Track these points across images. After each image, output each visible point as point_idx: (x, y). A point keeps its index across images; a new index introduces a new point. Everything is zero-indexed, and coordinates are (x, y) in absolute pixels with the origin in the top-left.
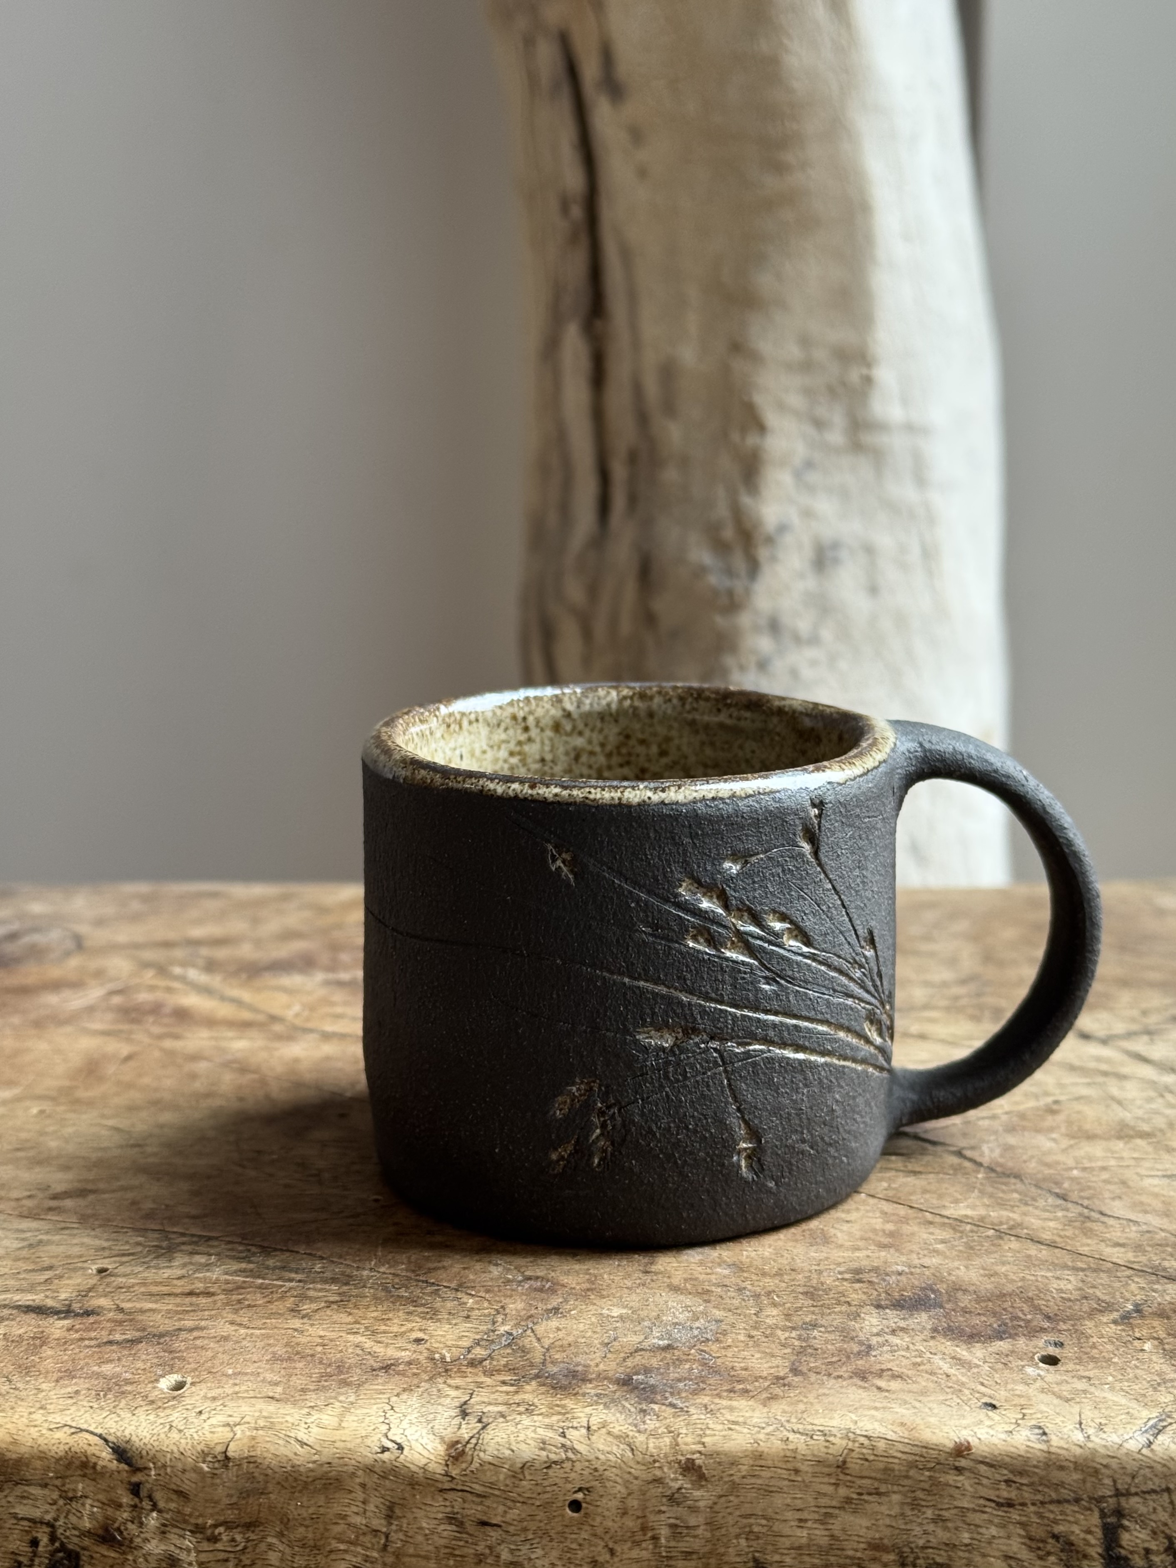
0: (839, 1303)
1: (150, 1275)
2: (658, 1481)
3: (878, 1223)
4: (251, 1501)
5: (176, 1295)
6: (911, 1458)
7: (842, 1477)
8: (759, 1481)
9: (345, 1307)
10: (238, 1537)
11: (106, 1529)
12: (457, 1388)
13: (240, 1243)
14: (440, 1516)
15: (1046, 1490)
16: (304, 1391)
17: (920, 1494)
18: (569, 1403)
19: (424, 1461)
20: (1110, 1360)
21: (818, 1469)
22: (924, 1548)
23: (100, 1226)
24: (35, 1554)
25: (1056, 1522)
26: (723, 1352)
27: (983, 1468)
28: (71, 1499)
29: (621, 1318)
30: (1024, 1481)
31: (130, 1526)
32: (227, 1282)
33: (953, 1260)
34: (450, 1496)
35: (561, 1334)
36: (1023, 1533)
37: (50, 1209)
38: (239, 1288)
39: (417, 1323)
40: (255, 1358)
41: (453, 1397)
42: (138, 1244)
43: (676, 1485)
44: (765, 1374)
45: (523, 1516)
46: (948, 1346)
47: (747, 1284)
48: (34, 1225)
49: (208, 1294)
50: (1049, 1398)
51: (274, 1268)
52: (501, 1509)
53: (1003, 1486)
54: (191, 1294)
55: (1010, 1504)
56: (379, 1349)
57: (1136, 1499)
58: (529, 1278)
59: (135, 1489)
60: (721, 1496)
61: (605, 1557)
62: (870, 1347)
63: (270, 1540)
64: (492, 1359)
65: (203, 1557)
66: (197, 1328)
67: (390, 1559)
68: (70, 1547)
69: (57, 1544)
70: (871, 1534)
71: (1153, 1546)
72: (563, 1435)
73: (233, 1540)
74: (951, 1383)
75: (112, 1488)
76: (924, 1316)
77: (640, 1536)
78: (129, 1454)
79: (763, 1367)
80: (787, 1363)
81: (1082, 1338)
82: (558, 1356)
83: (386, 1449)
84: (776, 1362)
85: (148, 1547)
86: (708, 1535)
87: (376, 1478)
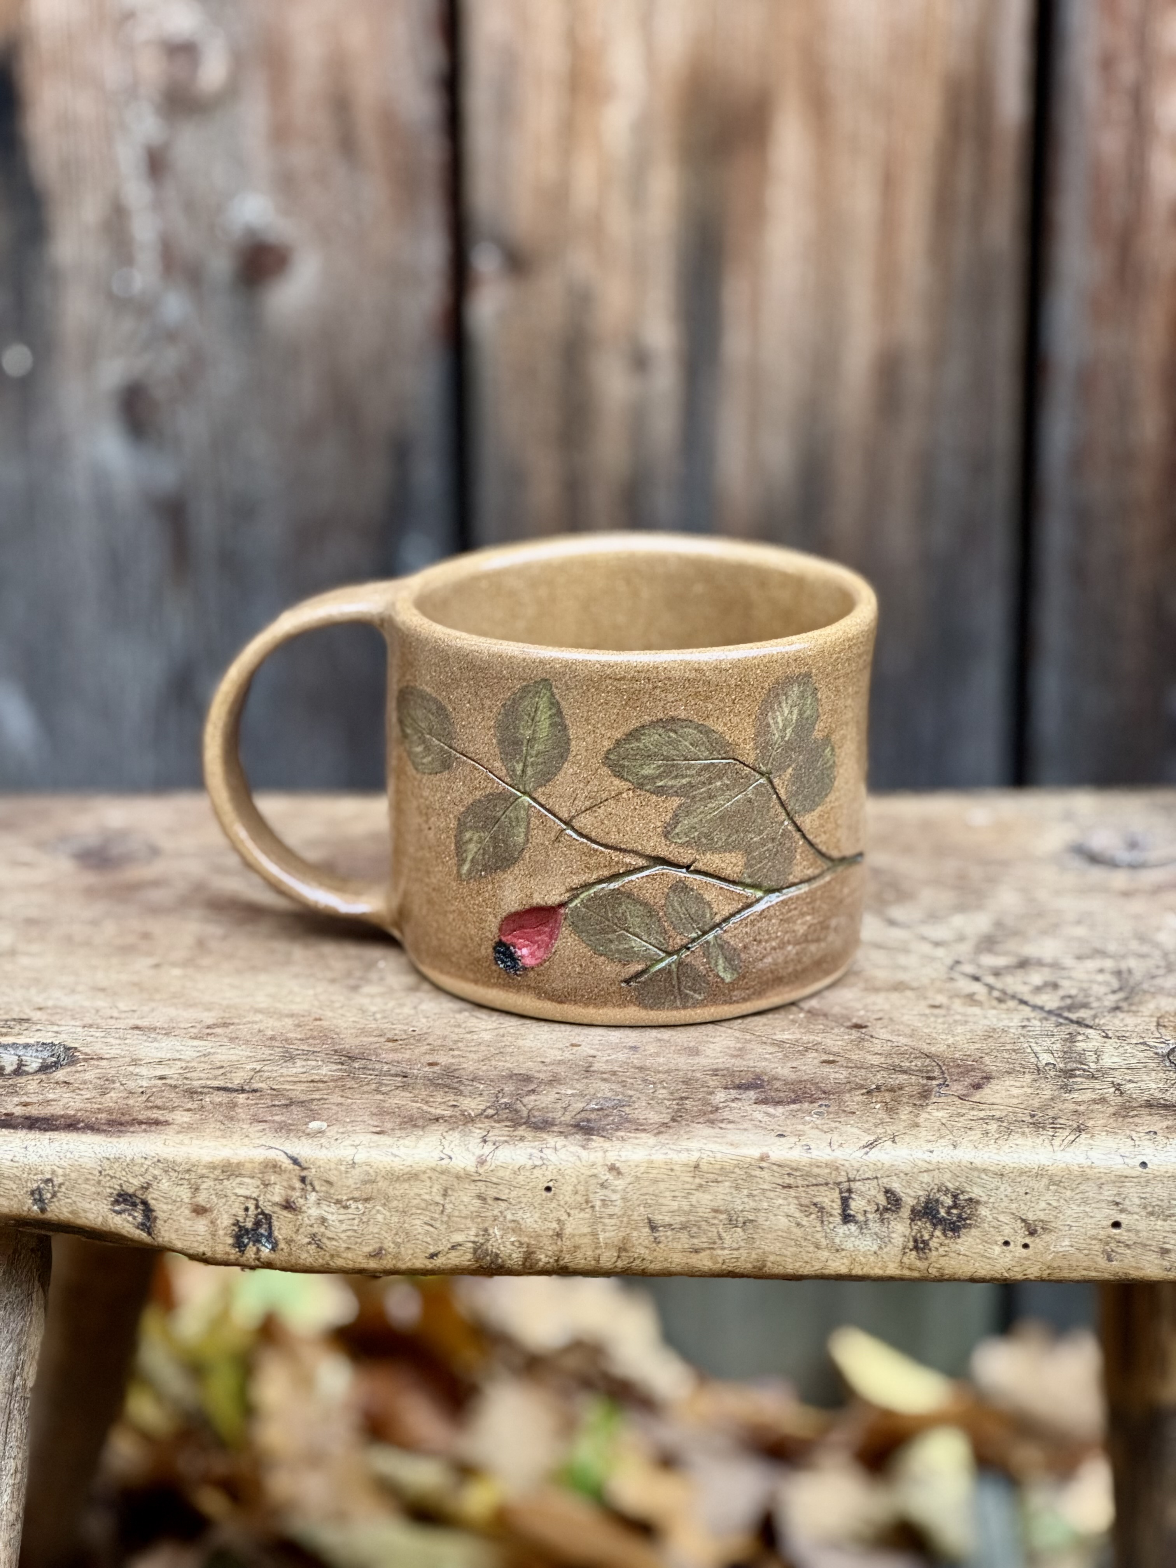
0: (703, 1086)
1: (284, 1071)
2: (595, 1176)
3: (732, 1044)
4: (367, 1186)
5: (304, 1082)
6: (736, 1162)
7: (697, 1173)
8: (651, 1176)
9: (407, 1089)
10: (360, 1206)
11: (287, 1201)
12: (480, 1128)
13: (334, 1055)
14: (473, 1195)
15: (810, 1179)
16: (393, 1129)
17: (740, 1182)
18: (544, 1136)
19: (463, 1166)
20: (854, 1113)
21: (684, 1169)
22: (742, 1211)
23: (243, 1044)
24: (247, 1216)
25: (815, 1196)
26: (632, 1112)
27: (775, 1168)
28: (267, 1185)
29: (573, 1095)
31: (300, 1200)
32: (332, 1076)
33: (775, 1062)
34: (479, 1184)
35: (537, 1103)
36: (796, 1202)
37: (208, 1034)
38: (340, 1079)
39: (451, 1097)
40: (361, 1114)
41: (478, 1133)
42: (271, 1054)
43: (605, 1178)
44: (656, 1121)
45: (520, 1194)
46: (764, 1107)
47: (648, 1077)
48: (202, 1043)
49: (324, 1082)
50: (816, 1131)
51: (359, 1069)
52: (507, 1191)
53: (786, 1177)
54: (312, 1081)
55: (790, 1187)
56: (432, 1110)
57: (860, 1183)
58: (516, 1074)
59: (303, 1180)
60: (630, 1184)
61: (564, 1217)
62: (718, 1108)
63: (378, 1208)
64: (499, 1115)
65: (341, 1217)
66: (322, 1099)
67: (445, 1219)
68: (267, 1212)
69: (259, 1210)
70: (713, 1204)
71: (868, 1209)
72: (541, 1151)
73: (357, 1208)
74: (761, 1125)
75: (290, 1179)
76: (752, 1092)
77: (584, 1206)
78: (300, 1160)
79: (654, 1117)
80: (669, 1116)
81: (841, 1102)
82: (536, 1113)
83: (442, 1159)
84: (662, 1116)
85: (310, 1212)
86: (622, 1205)
87: (437, 1174)
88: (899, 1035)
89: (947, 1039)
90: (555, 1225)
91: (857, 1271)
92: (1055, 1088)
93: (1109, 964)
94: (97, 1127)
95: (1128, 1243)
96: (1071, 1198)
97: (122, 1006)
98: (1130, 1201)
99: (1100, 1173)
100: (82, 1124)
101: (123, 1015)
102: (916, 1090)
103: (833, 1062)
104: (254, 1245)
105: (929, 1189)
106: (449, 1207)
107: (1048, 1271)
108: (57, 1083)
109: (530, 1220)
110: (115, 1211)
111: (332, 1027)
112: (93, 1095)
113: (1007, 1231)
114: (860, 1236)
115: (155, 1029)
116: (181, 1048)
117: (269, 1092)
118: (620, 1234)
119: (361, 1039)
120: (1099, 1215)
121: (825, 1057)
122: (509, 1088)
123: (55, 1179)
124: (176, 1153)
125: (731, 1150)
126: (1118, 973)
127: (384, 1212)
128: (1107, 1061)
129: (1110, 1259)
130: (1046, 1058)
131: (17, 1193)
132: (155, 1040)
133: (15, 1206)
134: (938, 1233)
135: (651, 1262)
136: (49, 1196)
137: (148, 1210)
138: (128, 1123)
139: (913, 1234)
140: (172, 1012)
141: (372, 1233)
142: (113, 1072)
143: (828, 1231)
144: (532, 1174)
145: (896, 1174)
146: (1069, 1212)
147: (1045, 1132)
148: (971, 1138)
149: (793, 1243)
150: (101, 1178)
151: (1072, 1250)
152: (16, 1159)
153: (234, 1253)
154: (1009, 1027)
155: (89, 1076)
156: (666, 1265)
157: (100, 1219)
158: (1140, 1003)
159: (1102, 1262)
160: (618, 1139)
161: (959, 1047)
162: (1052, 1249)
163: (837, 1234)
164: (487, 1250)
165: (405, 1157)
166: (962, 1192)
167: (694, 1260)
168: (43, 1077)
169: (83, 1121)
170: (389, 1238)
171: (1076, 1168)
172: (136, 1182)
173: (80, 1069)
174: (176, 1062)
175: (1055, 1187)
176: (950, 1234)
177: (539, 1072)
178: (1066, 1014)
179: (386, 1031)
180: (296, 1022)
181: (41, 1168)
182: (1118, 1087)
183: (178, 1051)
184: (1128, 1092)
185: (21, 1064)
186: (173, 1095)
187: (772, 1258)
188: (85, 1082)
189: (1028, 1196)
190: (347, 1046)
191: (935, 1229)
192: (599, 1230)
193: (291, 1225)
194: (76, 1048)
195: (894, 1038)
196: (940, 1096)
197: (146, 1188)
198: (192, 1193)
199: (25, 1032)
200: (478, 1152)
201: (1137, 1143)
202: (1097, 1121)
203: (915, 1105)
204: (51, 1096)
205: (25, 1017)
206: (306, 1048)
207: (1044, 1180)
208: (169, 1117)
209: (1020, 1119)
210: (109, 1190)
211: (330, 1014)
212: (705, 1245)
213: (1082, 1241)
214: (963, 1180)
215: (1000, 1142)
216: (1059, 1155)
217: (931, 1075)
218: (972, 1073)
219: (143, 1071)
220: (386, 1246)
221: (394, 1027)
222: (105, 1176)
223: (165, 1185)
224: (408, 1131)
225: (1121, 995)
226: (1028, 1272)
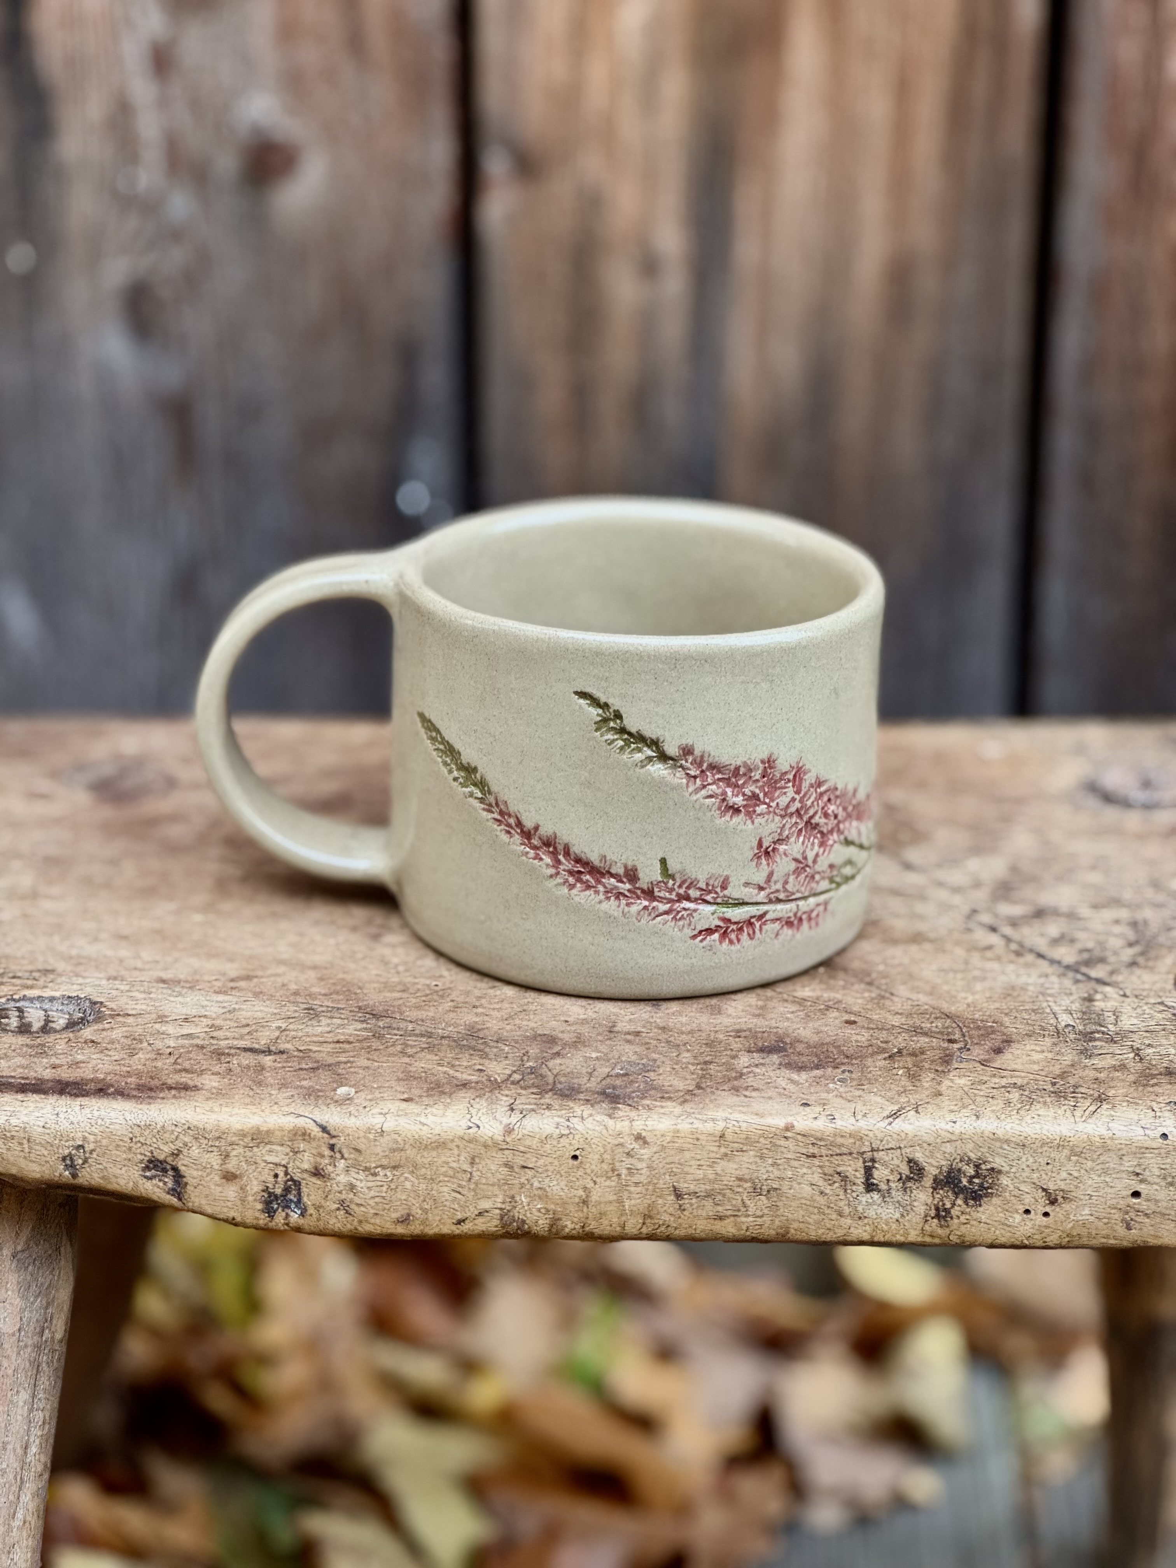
0: (726, 1050)
1: (309, 1030)
2: (621, 1145)
3: (754, 1001)
4: (396, 1154)
5: (330, 1043)
6: (761, 1132)
7: (722, 1142)
8: (677, 1145)
9: (432, 1051)
10: (389, 1174)
11: (316, 1168)
12: (507, 1096)
13: (358, 1012)
14: (500, 1163)
15: (834, 1149)
16: (420, 1096)
17: (765, 1151)
18: (571, 1104)
19: (490, 1135)
20: (876, 1080)
21: (709, 1138)
22: (766, 1180)
23: (268, 999)
24: (276, 1182)
25: (838, 1165)
26: (657, 1077)
27: (799, 1137)
28: (296, 1152)
29: (597, 1058)
30: (822, 1143)
31: (328, 1167)
32: (358, 1035)
33: (797, 1023)
34: (506, 1152)
35: (563, 1067)
36: (820, 1171)
37: (232, 988)
38: (365, 1039)
39: (476, 1060)
40: (388, 1079)
41: (505, 1101)
42: (296, 1011)
43: (632, 1147)
44: (681, 1088)
45: (547, 1163)
46: (786, 1073)
47: (672, 1039)
48: (227, 998)
49: (349, 1043)
50: (839, 1100)
51: (384, 1028)
52: (534, 1159)
53: (810, 1146)
54: (338, 1042)
55: (815, 1157)
56: (458, 1075)
57: (883, 1153)
58: (540, 1035)
59: (332, 1147)
60: (656, 1153)
61: (590, 1185)
62: (742, 1075)
63: (406, 1175)
64: (525, 1081)
65: (370, 1184)
66: (349, 1062)
67: (472, 1186)
68: (296, 1178)
69: (289, 1177)
70: (738, 1172)
71: (891, 1178)
72: (568, 1120)
73: (386, 1175)
74: (786, 1093)
75: (319, 1146)
76: (775, 1056)
77: (610, 1174)
78: (329, 1128)
79: (680, 1085)
80: (694, 1083)
81: (863, 1068)
82: (563, 1079)
83: (470, 1128)
84: (688, 1082)
85: (338, 1178)
86: (648, 1173)
87: (464, 1142)
88: (919, 993)
89: (966, 998)
90: (581, 1192)
91: (879, 1238)
92: (1074, 1052)
93: (1124, 914)
94: (126, 1092)
95: (1148, 1212)
96: (1092, 1169)
97: (146, 955)
98: (1150, 1171)
99: (1121, 1144)
100: (112, 1090)
101: (147, 967)
102: (938, 1054)
103: (854, 1022)
104: (283, 1211)
105: (952, 1159)
106: (476, 1174)
107: (1067, 1239)
108: (85, 1042)
109: (557, 1188)
110: (146, 1177)
111: (356, 981)
112: (121, 1056)
113: (1028, 1199)
114: (883, 1204)
115: (179, 982)
116: (206, 1003)
117: (296, 1053)
118: (645, 1201)
119: (383, 994)
120: (1119, 1185)
121: (846, 1017)
122: (534, 1051)
123: (86, 1146)
124: (206, 1120)
125: (757, 1120)
126: (1134, 924)
127: (412, 1179)
128: (1126, 1023)
129: (1129, 1228)
130: (1065, 1019)
131: (48, 1159)
132: (180, 994)
133: (47, 1172)
134: (959, 1202)
135: (676, 1229)
136: (80, 1162)
137: (178, 1176)
138: (157, 1088)
139: (936, 1202)
140: (195, 963)
141: (400, 1200)
142: (139, 1030)
143: (851, 1199)
144: (559, 1142)
145: (919, 1145)
146: (1090, 1182)
147: (1066, 1102)
148: (994, 1108)
149: (816, 1211)
150: (131, 1145)
151: (1092, 1219)
152: (48, 1126)
153: (263, 1219)
154: (1028, 984)
155: (117, 1034)
156: (691, 1231)
157: (131, 1183)
158: (1157, 958)
159: (1121, 1231)
160: (644, 1108)
161: (979, 1007)
162: (1072, 1217)
163: (860, 1202)
164: (513, 1216)
165: (433, 1126)
166: (985, 1162)
167: (718, 1227)
168: (71, 1035)
169: (112, 1086)
170: (417, 1205)
171: (1097, 1139)
172: (166, 1149)
173: (107, 1026)
174: (202, 1019)
175: (1077, 1158)
176: (971, 1202)
177: (562, 1032)
178: (1084, 969)
179: (408, 985)
180: (319, 975)
181: (72, 1135)
182: (1137, 1052)
183: (203, 1006)
184: (1148, 1058)
185: (48, 1021)
186: (201, 1057)
187: (795, 1225)
188: (112, 1042)
189: (1049, 1167)
190: (371, 1003)
191: (957, 1198)
192: (625, 1197)
193: (320, 1192)
194: (101, 1003)
195: (914, 996)
196: (961, 1062)
197: (176, 1154)
198: (222, 1160)
199: (51, 985)
200: (506, 1121)
201: (1158, 1114)
202: (1117, 1091)
203: (937, 1071)
204: (80, 1057)
205: (49, 968)
206: (330, 1004)
207: (1066, 1151)
208: (198, 1081)
209: (1041, 1087)
210: (139, 1157)
211: (352, 966)
212: (729, 1213)
213: (1101, 1210)
214: (985, 1150)
215: (1022, 1112)
216: (1081, 1127)
217: (952, 1037)
218: (993, 1036)
219: (170, 1029)
220: (413, 1212)
221: (416, 981)
222: (136, 1143)
223: (195, 1152)
224: (435, 1098)
225: (1137, 949)
226: (1047, 1240)
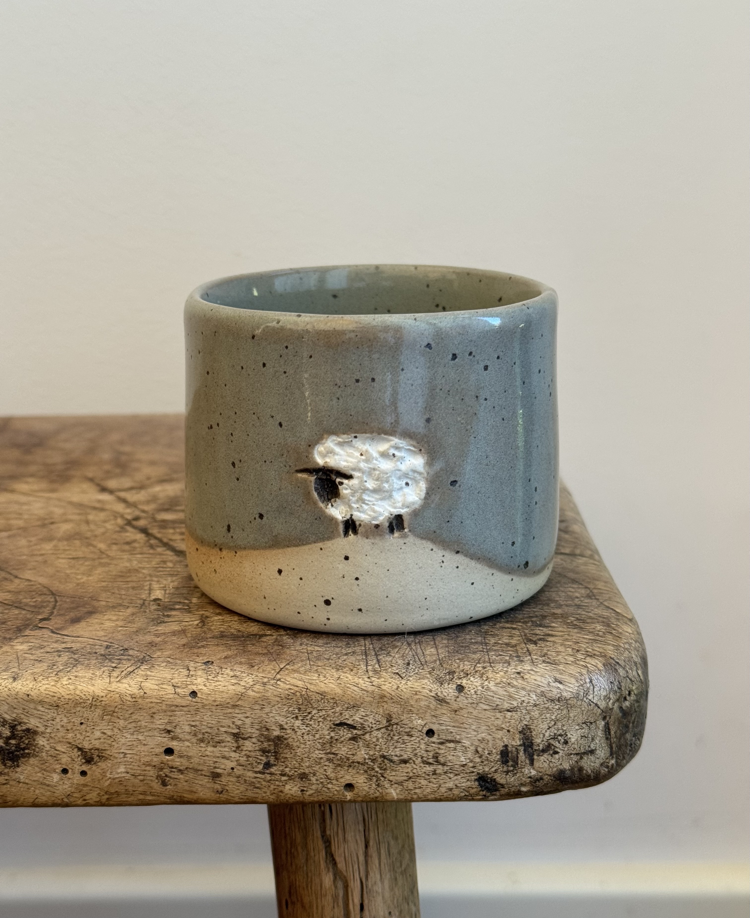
89: (80, 579)
92: (146, 621)
95: (181, 768)
96: (125, 728)
98: (181, 728)
99: (152, 702)
107: (106, 797)
113: (65, 759)
120: (152, 742)
129: (164, 784)
130: (157, 594)
146: (123, 740)
148: (35, 670)
151: (128, 776)
159: (155, 787)
161: (86, 586)
162: (109, 776)
166: (20, 723)
171: (129, 698)
175: (109, 717)
176: (9, 763)
182: (204, 619)
184: (210, 624)
189: (83, 726)
196: (34, 630)
201: (191, 673)
207: (98, 710)
209: (93, 651)
213: (136, 768)
214: (20, 711)
215: (62, 674)
216: (115, 686)
217: (42, 610)
218: (81, 609)
226: (87, 798)
